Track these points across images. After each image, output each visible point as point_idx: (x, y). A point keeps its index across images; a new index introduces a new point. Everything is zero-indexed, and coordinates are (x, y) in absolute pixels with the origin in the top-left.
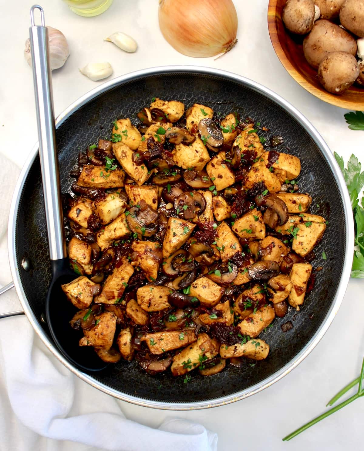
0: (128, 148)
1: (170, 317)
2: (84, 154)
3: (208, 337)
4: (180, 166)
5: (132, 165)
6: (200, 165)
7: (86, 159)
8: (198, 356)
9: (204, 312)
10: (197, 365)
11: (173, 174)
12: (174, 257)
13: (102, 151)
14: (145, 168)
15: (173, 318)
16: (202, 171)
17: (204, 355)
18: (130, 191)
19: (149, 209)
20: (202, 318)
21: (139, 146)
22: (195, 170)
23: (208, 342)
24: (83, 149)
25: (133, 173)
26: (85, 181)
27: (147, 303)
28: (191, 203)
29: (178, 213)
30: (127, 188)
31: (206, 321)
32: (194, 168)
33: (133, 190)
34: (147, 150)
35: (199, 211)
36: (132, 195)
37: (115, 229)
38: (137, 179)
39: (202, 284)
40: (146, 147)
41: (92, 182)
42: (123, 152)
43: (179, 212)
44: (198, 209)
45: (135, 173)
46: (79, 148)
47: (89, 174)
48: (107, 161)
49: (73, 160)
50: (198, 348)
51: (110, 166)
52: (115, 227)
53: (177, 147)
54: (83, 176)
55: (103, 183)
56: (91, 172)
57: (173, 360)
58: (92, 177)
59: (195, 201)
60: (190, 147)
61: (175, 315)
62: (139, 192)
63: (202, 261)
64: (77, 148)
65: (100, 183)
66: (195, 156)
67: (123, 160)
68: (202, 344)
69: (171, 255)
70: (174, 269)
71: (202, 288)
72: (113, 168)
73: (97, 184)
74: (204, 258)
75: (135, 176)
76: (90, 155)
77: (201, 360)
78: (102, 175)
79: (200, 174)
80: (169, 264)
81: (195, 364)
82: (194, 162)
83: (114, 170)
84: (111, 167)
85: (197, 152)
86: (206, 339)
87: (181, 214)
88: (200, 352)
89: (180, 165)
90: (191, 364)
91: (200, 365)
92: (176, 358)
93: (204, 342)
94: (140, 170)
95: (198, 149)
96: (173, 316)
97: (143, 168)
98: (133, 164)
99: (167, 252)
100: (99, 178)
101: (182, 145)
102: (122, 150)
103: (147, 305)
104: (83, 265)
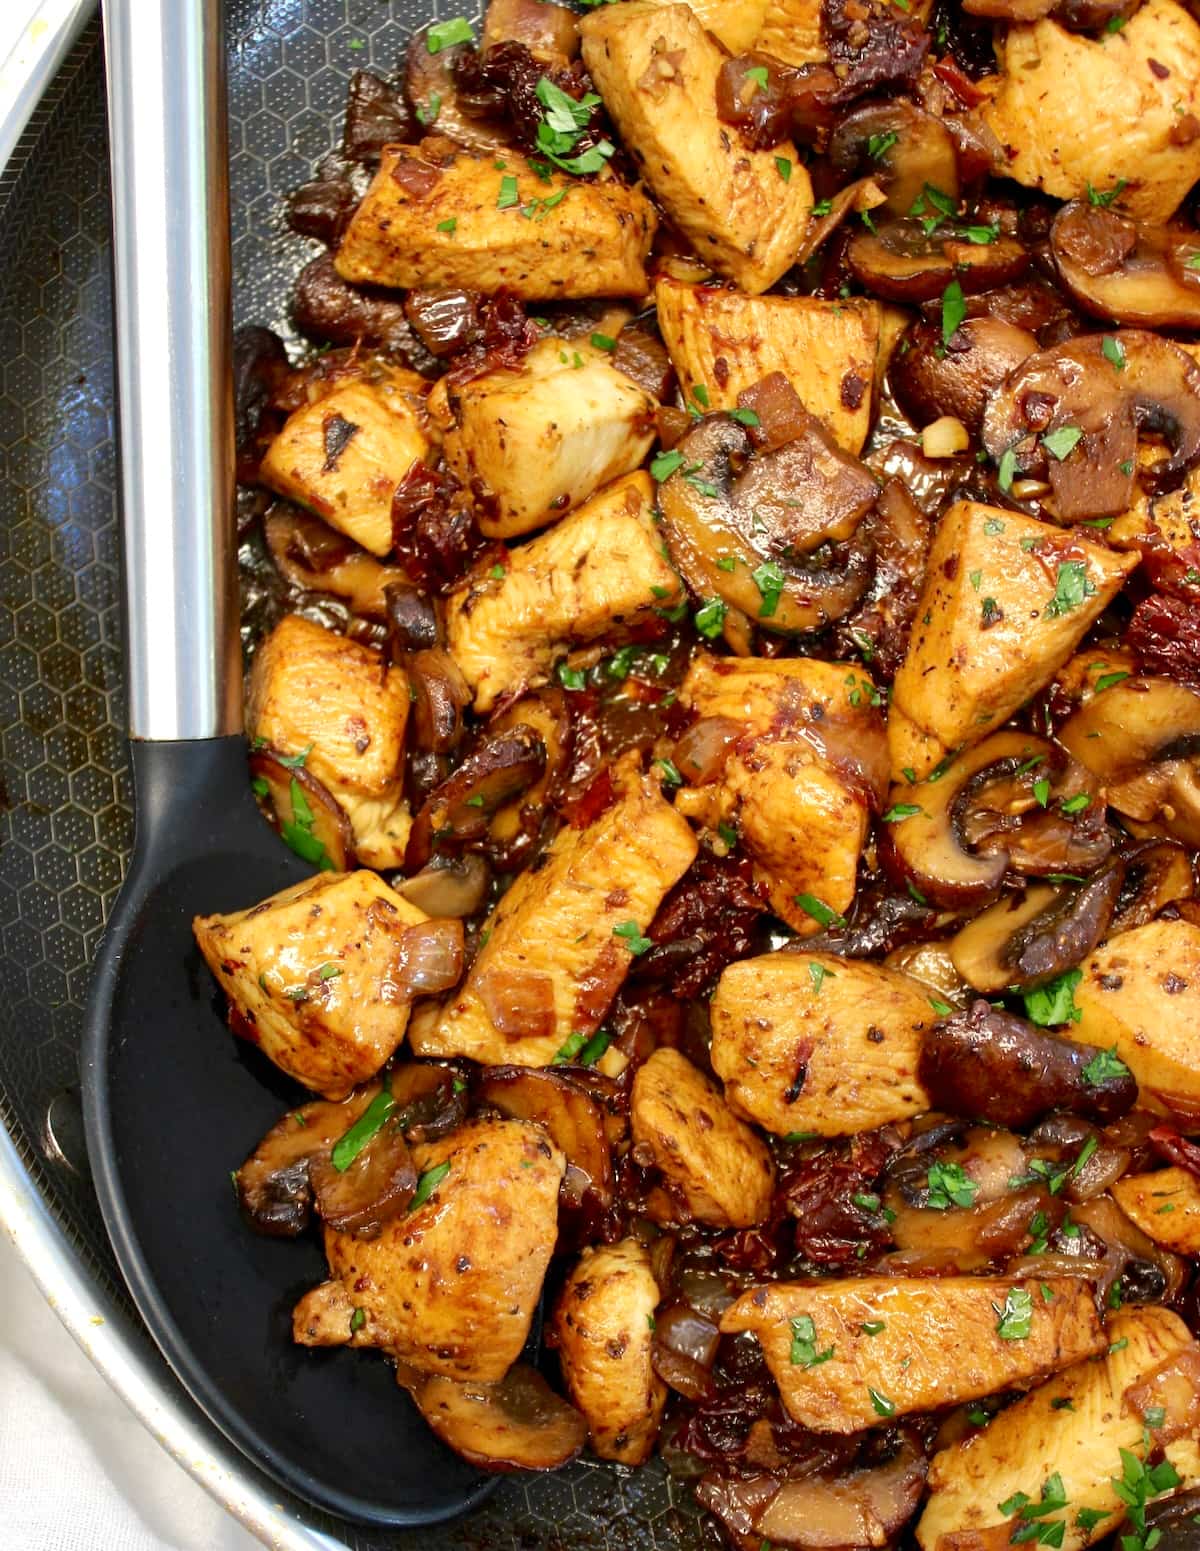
0: (692, 28)
1: (934, 1176)
2: (387, 87)
3: (1182, 1330)
4: (1027, 180)
5: (716, 141)
6: (1162, 176)
7: (398, 121)
8: (1114, 1463)
9: (1155, 1162)
10: (1101, 1527)
11: (973, 238)
12: (971, 777)
13: (513, 55)
14: (799, 173)
15: (950, 1183)
16: (1174, 218)
17: (1157, 1458)
18: (688, 322)
19: (815, 441)
20: (1138, 1203)
21: (768, 23)
22: (1122, 207)
23: (1185, 1362)
24: (378, 50)
25: (716, 199)
26: (392, 230)
27: (781, 1071)
28: (1106, 415)
29: (1005, 480)
30: (672, 296)
31: (1167, 1228)
32: (1123, 193)
33: (717, 308)
34: (816, 54)
35: (1163, 463)
36: (706, 343)
37: (582, 561)
38: (742, 244)
39: (1161, 966)
40: (809, 30)
41: (443, 239)
42: (658, 52)
43: (1018, 477)
44: (1152, 457)
45: (732, 197)
46: (355, 44)
47: (418, 196)
48: (546, 109)
49: (316, 121)
50: (1114, 1406)
51: (566, 145)
52: (582, 545)
53: (1017, 49)
54: (378, 205)
55: (515, 249)
56: (435, 178)
57: (932, 1480)
58: (443, 209)
59: (1134, 398)
60: (1112, 43)
61: (963, 1163)
62: (751, 323)
63: (1158, 817)
64: (340, 39)
65: (496, 251)
66: (1146, 103)
67: (657, 102)
68: (1145, 1381)
69: (951, 756)
70: (973, 851)
71: (1155, 994)
72: (587, 162)
73: (471, 253)
74: (1171, 795)
75: (733, 222)
76: (424, 91)
77: (1136, 1487)
78: (510, 198)
79: (1159, 238)
80: (939, 820)
81: (1086, 1520)
82: (1136, 140)
83: (592, 177)
84: (575, 153)
85: (1160, 72)
86: (1171, 1344)
87: (1030, 487)
88: (1129, 1432)
89: (1025, 172)
90: (1064, 1515)
91: (1125, 1526)
92: (949, 1466)
93: (1163, 1368)
94: (764, 184)
95: (1170, 57)
96: (953, 1174)
97: (782, 169)
98: (725, 137)
99: (927, 733)
100: (490, 215)
101: (1051, 32)
102: (651, 36)
103: (781, 1084)
104: (346, 800)
